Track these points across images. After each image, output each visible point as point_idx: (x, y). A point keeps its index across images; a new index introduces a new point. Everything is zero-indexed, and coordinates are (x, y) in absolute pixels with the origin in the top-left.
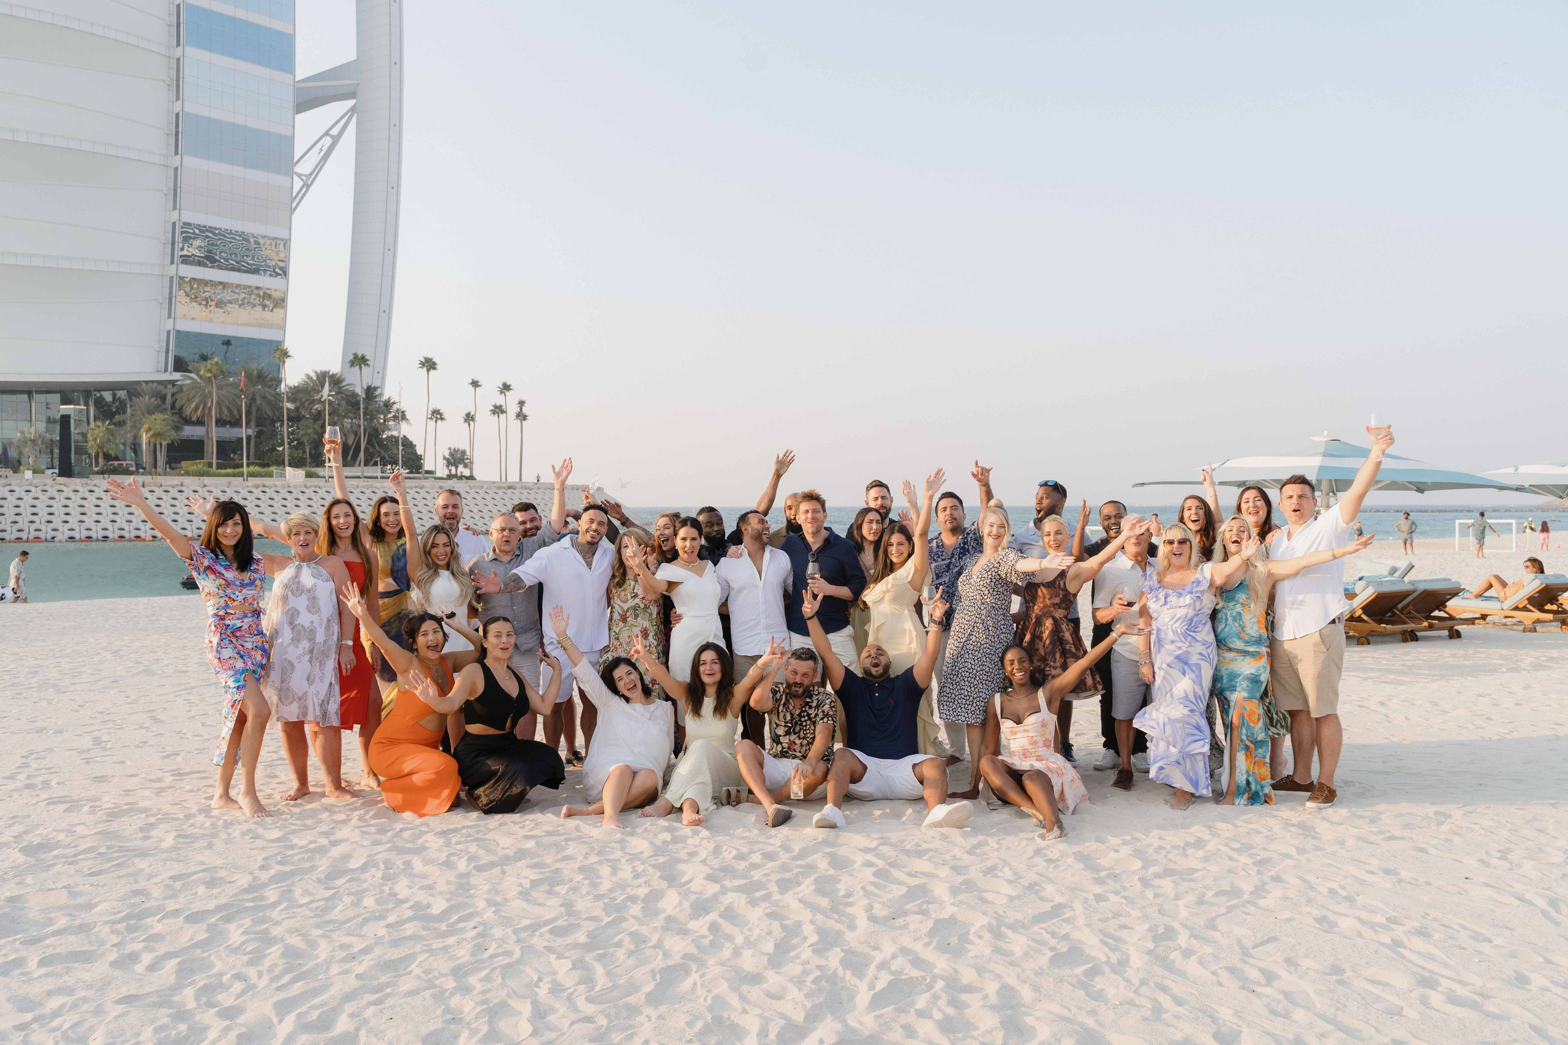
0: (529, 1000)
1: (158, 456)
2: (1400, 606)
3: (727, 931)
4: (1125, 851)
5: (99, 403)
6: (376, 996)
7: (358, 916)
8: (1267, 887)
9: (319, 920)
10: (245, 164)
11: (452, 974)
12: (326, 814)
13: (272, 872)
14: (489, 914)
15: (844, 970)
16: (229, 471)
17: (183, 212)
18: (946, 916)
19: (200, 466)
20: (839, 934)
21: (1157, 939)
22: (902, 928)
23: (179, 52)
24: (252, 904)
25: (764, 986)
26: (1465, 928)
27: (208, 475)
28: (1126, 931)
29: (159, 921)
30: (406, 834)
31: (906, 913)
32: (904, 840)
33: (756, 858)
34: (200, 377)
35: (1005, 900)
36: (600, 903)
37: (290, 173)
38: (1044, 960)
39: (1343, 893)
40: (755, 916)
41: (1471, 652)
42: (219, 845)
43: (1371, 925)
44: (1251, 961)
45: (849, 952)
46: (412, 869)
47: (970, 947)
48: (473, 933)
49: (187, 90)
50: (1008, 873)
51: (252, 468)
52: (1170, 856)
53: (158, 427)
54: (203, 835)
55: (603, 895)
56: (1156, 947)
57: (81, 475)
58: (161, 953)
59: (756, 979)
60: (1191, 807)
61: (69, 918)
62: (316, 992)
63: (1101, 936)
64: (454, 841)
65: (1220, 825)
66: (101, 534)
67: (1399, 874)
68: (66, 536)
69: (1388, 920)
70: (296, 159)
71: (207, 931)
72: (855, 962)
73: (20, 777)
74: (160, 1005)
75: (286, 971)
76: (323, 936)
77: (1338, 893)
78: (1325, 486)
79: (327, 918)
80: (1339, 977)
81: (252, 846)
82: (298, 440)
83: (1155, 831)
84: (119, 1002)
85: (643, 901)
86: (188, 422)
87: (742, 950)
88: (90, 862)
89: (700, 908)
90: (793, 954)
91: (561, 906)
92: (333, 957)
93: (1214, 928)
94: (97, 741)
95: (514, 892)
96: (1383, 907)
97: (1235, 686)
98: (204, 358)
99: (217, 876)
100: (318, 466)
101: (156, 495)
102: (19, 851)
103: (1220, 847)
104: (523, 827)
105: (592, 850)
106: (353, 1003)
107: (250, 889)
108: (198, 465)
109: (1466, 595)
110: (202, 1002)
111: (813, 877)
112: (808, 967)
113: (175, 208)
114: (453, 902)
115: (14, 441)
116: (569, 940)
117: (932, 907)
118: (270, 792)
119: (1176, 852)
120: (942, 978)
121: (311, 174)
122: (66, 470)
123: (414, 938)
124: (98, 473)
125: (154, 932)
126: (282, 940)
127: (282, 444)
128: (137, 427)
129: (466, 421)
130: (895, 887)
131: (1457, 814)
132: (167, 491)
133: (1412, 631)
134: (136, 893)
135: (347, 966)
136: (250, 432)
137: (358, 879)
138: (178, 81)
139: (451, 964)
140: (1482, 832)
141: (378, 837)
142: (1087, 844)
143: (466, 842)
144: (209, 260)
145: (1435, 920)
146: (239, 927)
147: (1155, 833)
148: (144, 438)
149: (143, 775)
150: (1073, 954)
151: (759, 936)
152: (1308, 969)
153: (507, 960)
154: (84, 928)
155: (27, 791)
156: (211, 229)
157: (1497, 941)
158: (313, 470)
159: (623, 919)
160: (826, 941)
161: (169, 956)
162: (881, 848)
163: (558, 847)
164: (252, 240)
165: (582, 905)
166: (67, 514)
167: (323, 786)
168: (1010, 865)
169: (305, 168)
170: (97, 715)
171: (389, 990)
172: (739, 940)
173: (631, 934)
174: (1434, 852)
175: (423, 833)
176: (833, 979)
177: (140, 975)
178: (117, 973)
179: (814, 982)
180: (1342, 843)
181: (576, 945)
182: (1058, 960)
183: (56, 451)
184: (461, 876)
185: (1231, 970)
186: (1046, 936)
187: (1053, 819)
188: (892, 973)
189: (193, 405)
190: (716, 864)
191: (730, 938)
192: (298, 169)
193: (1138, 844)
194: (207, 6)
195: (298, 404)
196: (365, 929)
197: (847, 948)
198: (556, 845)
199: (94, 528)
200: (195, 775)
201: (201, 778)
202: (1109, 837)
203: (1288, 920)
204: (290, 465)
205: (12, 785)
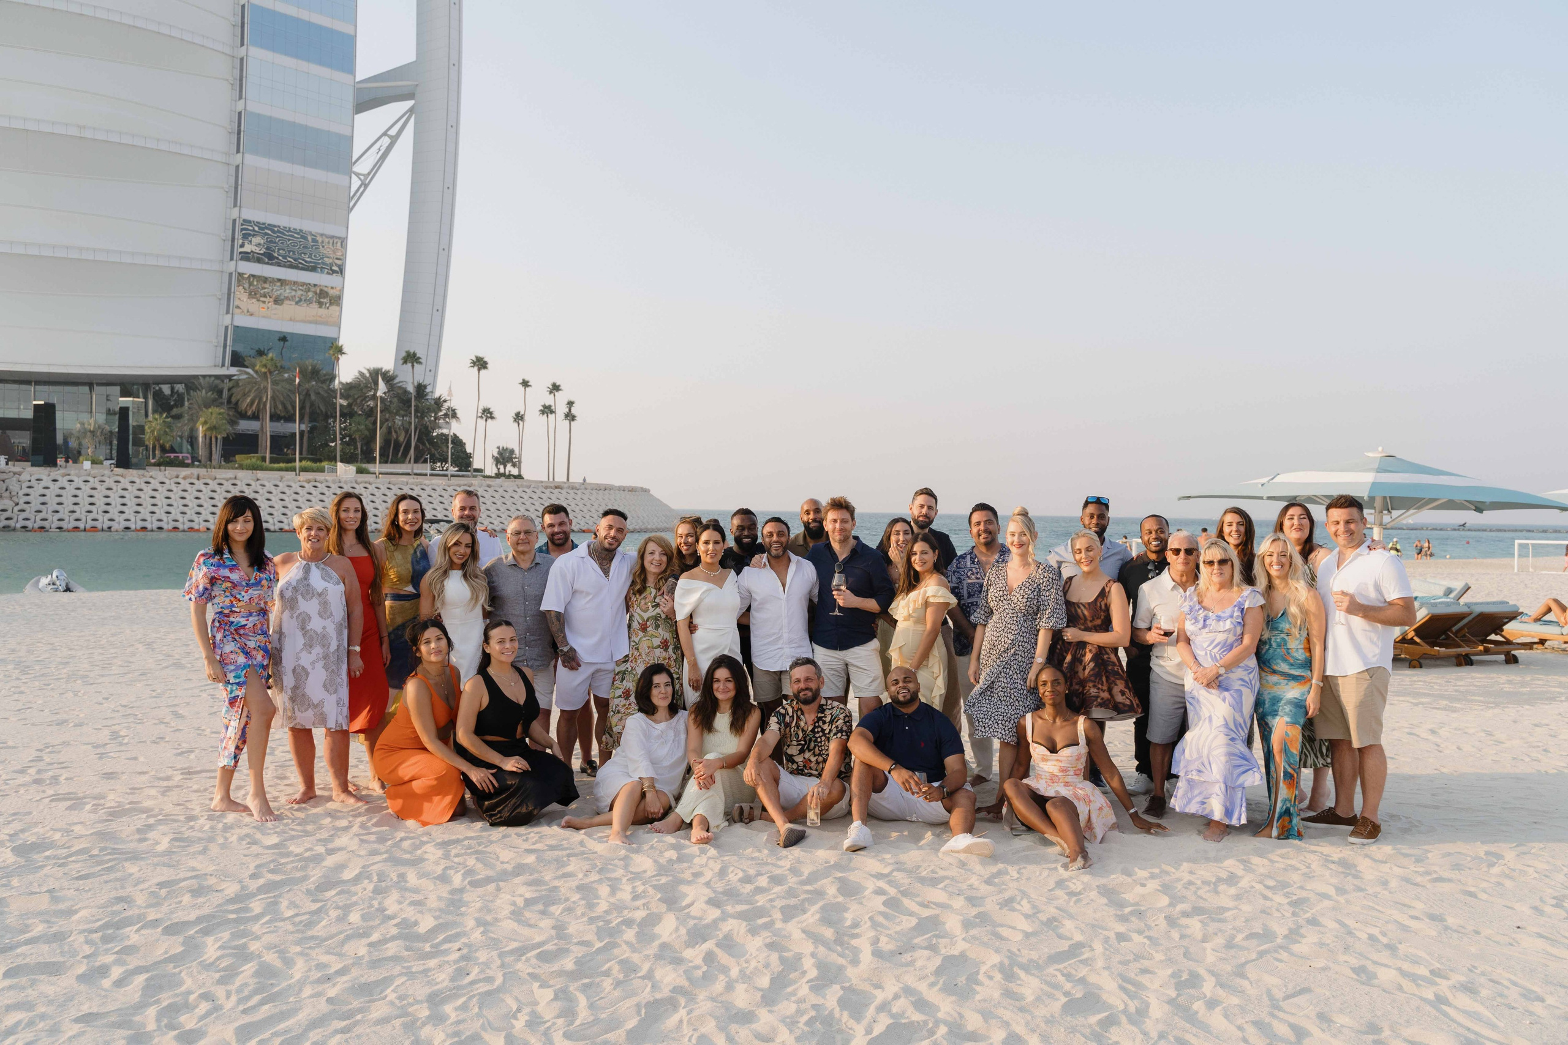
0: (504, 1034)
1: (214, 449)
2: (1454, 629)
3: (723, 962)
4: (1153, 885)
5: (158, 396)
6: (343, 1024)
7: (341, 933)
8: (1303, 931)
9: (300, 936)
10: (305, 163)
11: (427, 1001)
12: (329, 820)
13: (261, 881)
14: (477, 936)
15: (841, 1010)
16: (282, 465)
17: (243, 210)
18: (956, 953)
19: (254, 460)
20: (841, 969)
21: (1180, 986)
22: (907, 965)
23: (242, 51)
24: (234, 916)
25: (754, 1026)
26: (1515, 984)
27: (262, 469)
28: (1148, 976)
29: (138, 931)
30: (406, 844)
31: (913, 948)
32: (919, 867)
33: (763, 881)
34: (256, 372)
35: (1019, 937)
36: (593, 927)
37: (349, 173)
38: (1056, 1006)
39: (1385, 940)
40: (754, 945)
41: (1528, 678)
42: (214, 849)
43: (1414, 978)
44: (1281, 1014)
45: (849, 990)
46: (406, 881)
47: (978, 988)
48: (457, 955)
49: (250, 90)
50: (1026, 907)
51: (304, 463)
52: (1199, 893)
53: (214, 420)
54: (200, 839)
55: (598, 918)
56: (1179, 995)
57: (138, 466)
58: (131, 967)
59: (746, 1017)
60: (1225, 838)
61: (46, 925)
62: (283, 1016)
63: (1120, 981)
64: (452, 853)
65: (1256, 860)
66: (156, 524)
67: (1445, 920)
68: (122, 527)
69: (1432, 972)
70: (354, 159)
71: (183, 944)
72: (855, 1003)
73: (30, 771)
74: (120, 1025)
75: (256, 992)
76: (301, 954)
77: (1378, 940)
78: (1378, 503)
79: (310, 933)
80: (1376, 1037)
81: (246, 852)
82: (350, 436)
83: (1185, 864)
84: (77, 1020)
85: (640, 925)
86: (243, 416)
87: (736, 985)
88: (79, 864)
89: (697, 935)
90: (789, 990)
91: (553, 928)
92: (308, 977)
93: (1243, 976)
94: (115, 736)
95: (505, 912)
96: (1428, 958)
97: (1277, 711)
98: (261, 353)
99: (205, 883)
100: (369, 462)
101: (210, 487)
102: (12, 850)
103: (1254, 884)
104: (526, 840)
105: (594, 866)
106: (319, 1030)
107: (236, 899)
108: (252, 459)
109: (1525, 618)
110: (163, 1024)
111: (821, 904)
112: (803, 1006)
113: (235, 205)
114: (441, 921)
115: (74, 432)
116: (556, 967)
117: (943, 941)
118: (277, 794)
119: (1207, 888)
120: (946, 1023)
121: (369, 174)
122: (124, 461)
123: (396, 959)
124: (155, 465)
125: (129, 943)
126: (259, 956)
127: (334, 440)
128: (193, 420)
129: (515, 420)
130: (904, 918)
131: (1510, 854)
132: (220, 484)
133: (1467, 655)
134: (120, 899)
135: (319, 988)
136: (303, 427)
137: (348, 892)
138: (241, 80)
139: (428, 990)
140: (1536, 875)
141: (376, 846)
142: (1113, 876)
143: (466, 854)
144: (268, 257)
145: (1483, 974)
146: (216, 941)
147: (1185, 866)
148: (201, 430)
149: (153, 773)
150: (1090, 1000)
151: (756, 968)
152: (1342, 1026)
153: (488, 987)
154: (59, 937)
155: (34, 786)
156: (271, 227)
157: (1550, 1000)
158: (364, 466)
159: (615, 945)
160: (827, 975)
161: (139, 970)
162: (895, 874)
163: (560, 863)
164: (310, 238)
165: (574, 927)
166: (124, 505)
167: (331, 789)
168: (1028, 897)
169: (363, 167)
170: (120, 708)
171: (359, 1017)
172: (734, 972)
173: (622, 962)
174: (1483, 896)
175: (424, 843)
176: (828, 1020)
177: (106, 990)
178: (83, 987)
179: (807, 1023)
180: (1385, 883)
181: (561, 973)
182: (1072, 1007)
183: (115, 442)
184: (454, 892)
185: (1258, 1024)
186: (1061, 978)
187: (1077, 849)
188: (893, 1016)
189: (248, 400)
190: (719, 886)
191: (725, 970)
192: (356, 169)
193: (1167, 878)
194: (271, 7)
195: (350, 400)
196: (346, 947)
197: (847, 985)
198: (557, 860)
199: (149, 519)
200: (204, 775)
201: (211, 778)
202: (1136, 869)
203: (1325, 969)
204: (341, 461)
205: (22, 779)
